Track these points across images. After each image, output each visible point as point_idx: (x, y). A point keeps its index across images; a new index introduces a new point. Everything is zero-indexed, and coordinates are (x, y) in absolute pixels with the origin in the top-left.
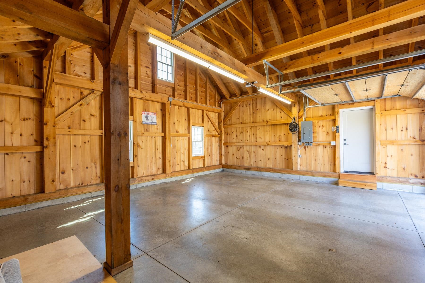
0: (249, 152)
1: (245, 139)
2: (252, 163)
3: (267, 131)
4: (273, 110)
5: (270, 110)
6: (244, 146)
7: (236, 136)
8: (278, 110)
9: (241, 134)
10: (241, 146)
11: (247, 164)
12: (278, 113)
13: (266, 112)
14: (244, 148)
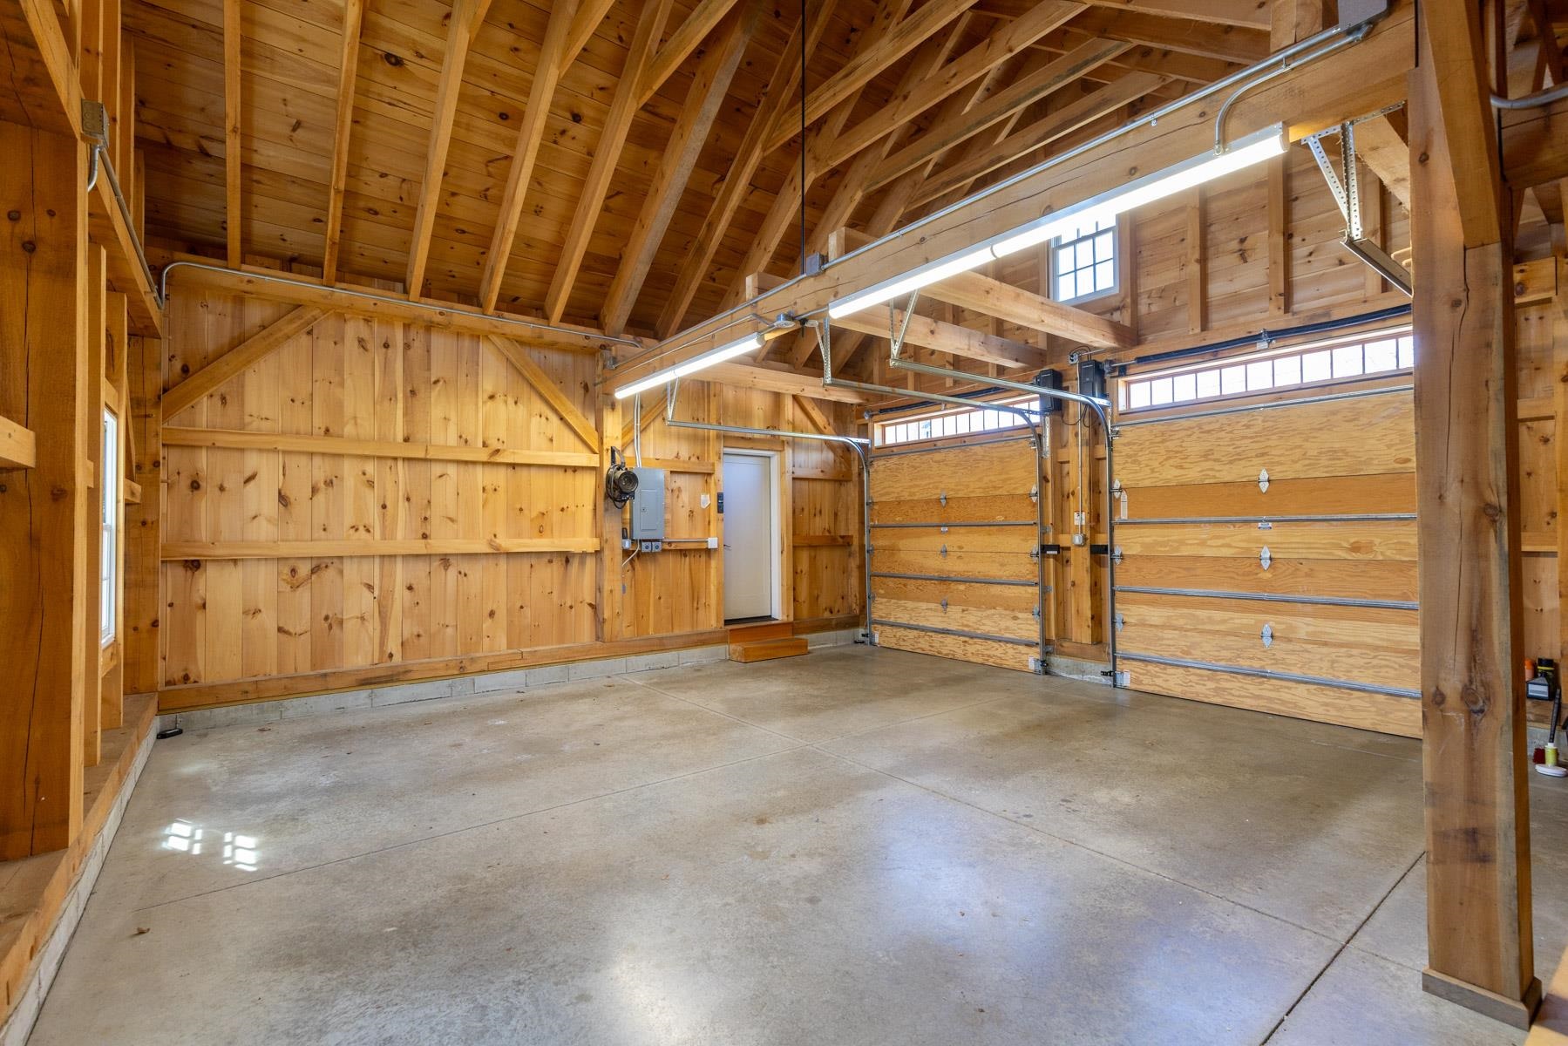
0: (376, 593)
1: (349, 520)
2: (393, 646)
3: (484, 489)
4: (516, 403)
5: (499, 399)
6: (341, 558)
7: (283, 499)
8: (539, 406)
9: (320, 497)
10: (319, 558)
11: (358, 655)
12: (535, 420)
13: (480, 404)
14: (341, 572)
